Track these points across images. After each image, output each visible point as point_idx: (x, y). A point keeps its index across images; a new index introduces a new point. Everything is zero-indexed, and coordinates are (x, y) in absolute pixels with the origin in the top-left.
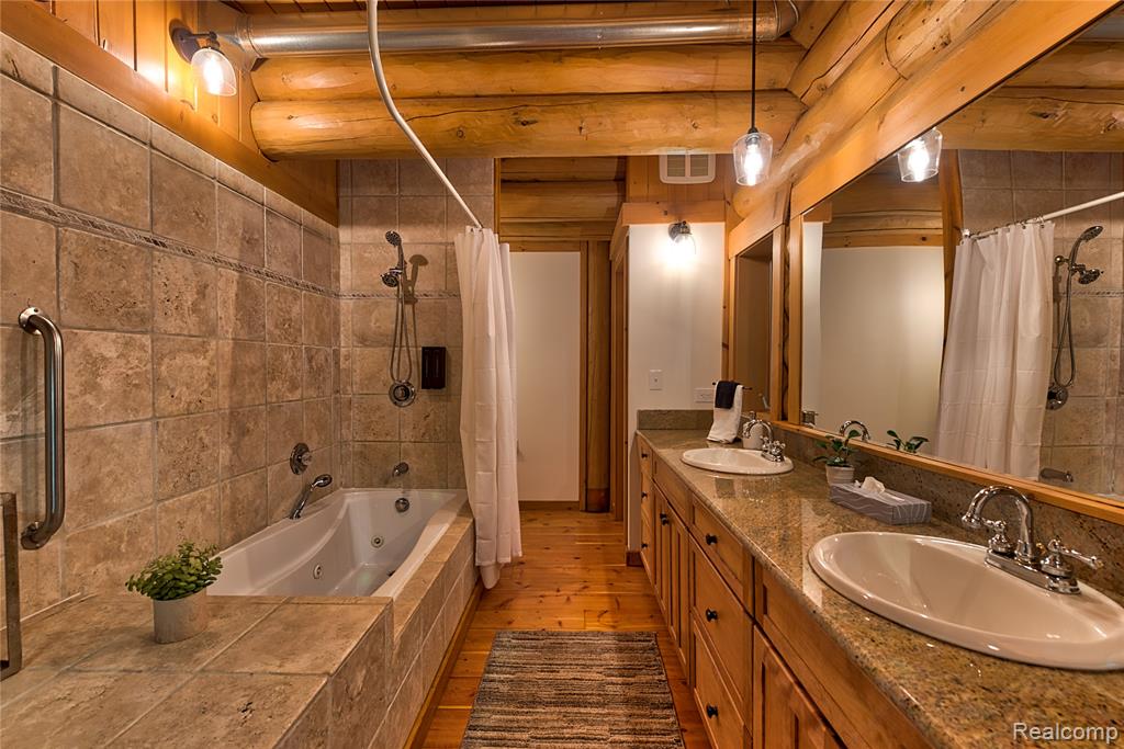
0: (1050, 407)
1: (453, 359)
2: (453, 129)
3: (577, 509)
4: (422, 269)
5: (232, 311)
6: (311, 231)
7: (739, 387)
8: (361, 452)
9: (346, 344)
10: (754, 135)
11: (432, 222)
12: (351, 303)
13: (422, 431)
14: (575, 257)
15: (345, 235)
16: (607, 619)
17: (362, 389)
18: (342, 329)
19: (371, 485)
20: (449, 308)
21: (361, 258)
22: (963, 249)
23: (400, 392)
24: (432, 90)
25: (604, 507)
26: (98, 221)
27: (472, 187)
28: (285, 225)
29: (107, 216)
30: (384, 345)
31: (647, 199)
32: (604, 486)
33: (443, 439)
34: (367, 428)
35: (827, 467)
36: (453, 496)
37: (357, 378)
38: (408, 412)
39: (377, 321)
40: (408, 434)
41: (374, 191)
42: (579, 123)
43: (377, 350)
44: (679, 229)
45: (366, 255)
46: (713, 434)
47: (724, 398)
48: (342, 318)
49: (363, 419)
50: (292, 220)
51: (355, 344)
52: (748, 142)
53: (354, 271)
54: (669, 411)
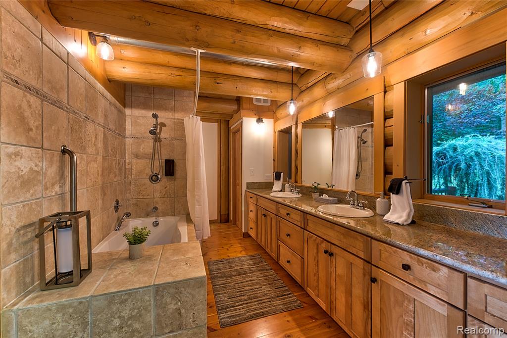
0: (356, 179)
1: (177, 164)
2: (192, 82)
3: (217, 222)
4: (164, 128)
5: (102, 145)
6: (119, 111)
7: (282, 174)
8: (136, 203)
9: (128, 158)
10: (292, 101)
11: (168, 110)
12: (131, 141)
13: (164, 193)
14: (216, 125)
15: (128, 112)
16: (243, 252)
17: (136, 177)
18: (127, 151)
19: (140, 217)
20: (175, 144)
21: (136, 122)
22: (336, 132)
23: (154, 178)
24: (183, 66)
25: (227, 221)
26: (76, 111)
27: (185, 98)
28: (113, 108)
29: (77, 108)
30: (147, 158)
31: (249, 109)
32: (227, 213)
33: (173, 196)
34: (139, 193)
35: (313, 194)
36: (179, 218)
37: (134, 172)
38: (158, 186)
39: (143, 148)
40: (157, 195)
41: (142, 95)
42: (236, 86)
43: (143, 161)
44: (259, 120)
45: (138, 121)
46: (274, 189)
47: (277, 177)
48: (127, 147)
49: (136, 190)
50: (115, 106)
51: (133, 158)
52: (291, 103)
53: (133, 127)
54: (257, 183)
